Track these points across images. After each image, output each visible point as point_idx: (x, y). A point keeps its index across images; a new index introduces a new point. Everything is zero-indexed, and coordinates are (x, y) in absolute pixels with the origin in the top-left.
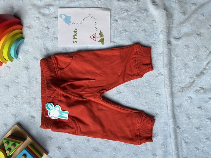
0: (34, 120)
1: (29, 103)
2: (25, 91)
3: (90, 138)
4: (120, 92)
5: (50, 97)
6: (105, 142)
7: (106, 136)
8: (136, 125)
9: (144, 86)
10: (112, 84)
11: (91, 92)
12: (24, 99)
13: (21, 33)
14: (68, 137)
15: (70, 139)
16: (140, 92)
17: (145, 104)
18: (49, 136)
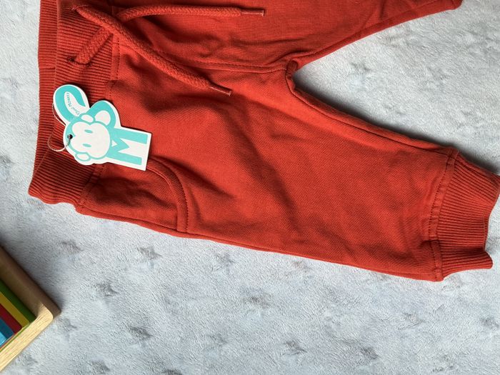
0: (8, 172)
3: (233, 249)
4: (365, 69)
5: (73, 60)
6: (294, 269)
7: (302, 242)
8: (425, 202)
9: (459, 46)
10: (331, 33)
11: (247, 61)
14: (145, 246)
15: (151, 254)
16: (445, 72)
17: (462, 119)
18: (66, 239)
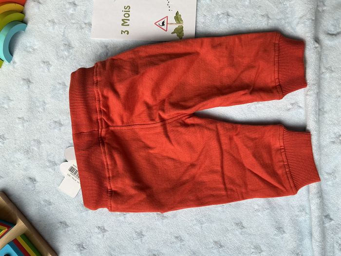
0: (35, 186)
1: (28, 151)
2: (20, 127)
12: (18, 142)
13: (22, 12)
14: (100, 225)
15: (103, 230)
18: (62, 221)
